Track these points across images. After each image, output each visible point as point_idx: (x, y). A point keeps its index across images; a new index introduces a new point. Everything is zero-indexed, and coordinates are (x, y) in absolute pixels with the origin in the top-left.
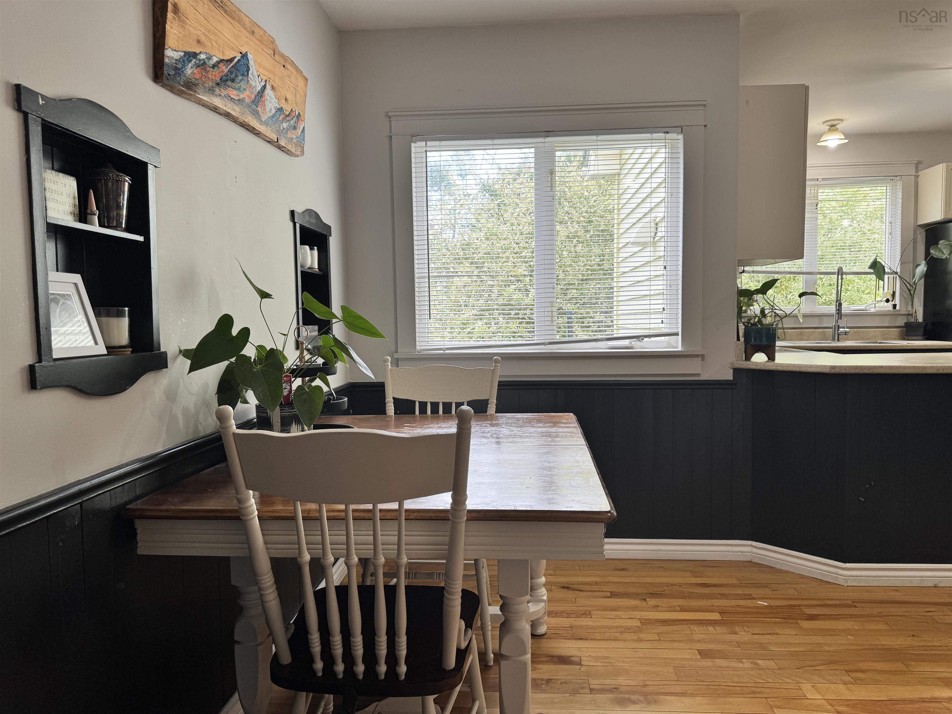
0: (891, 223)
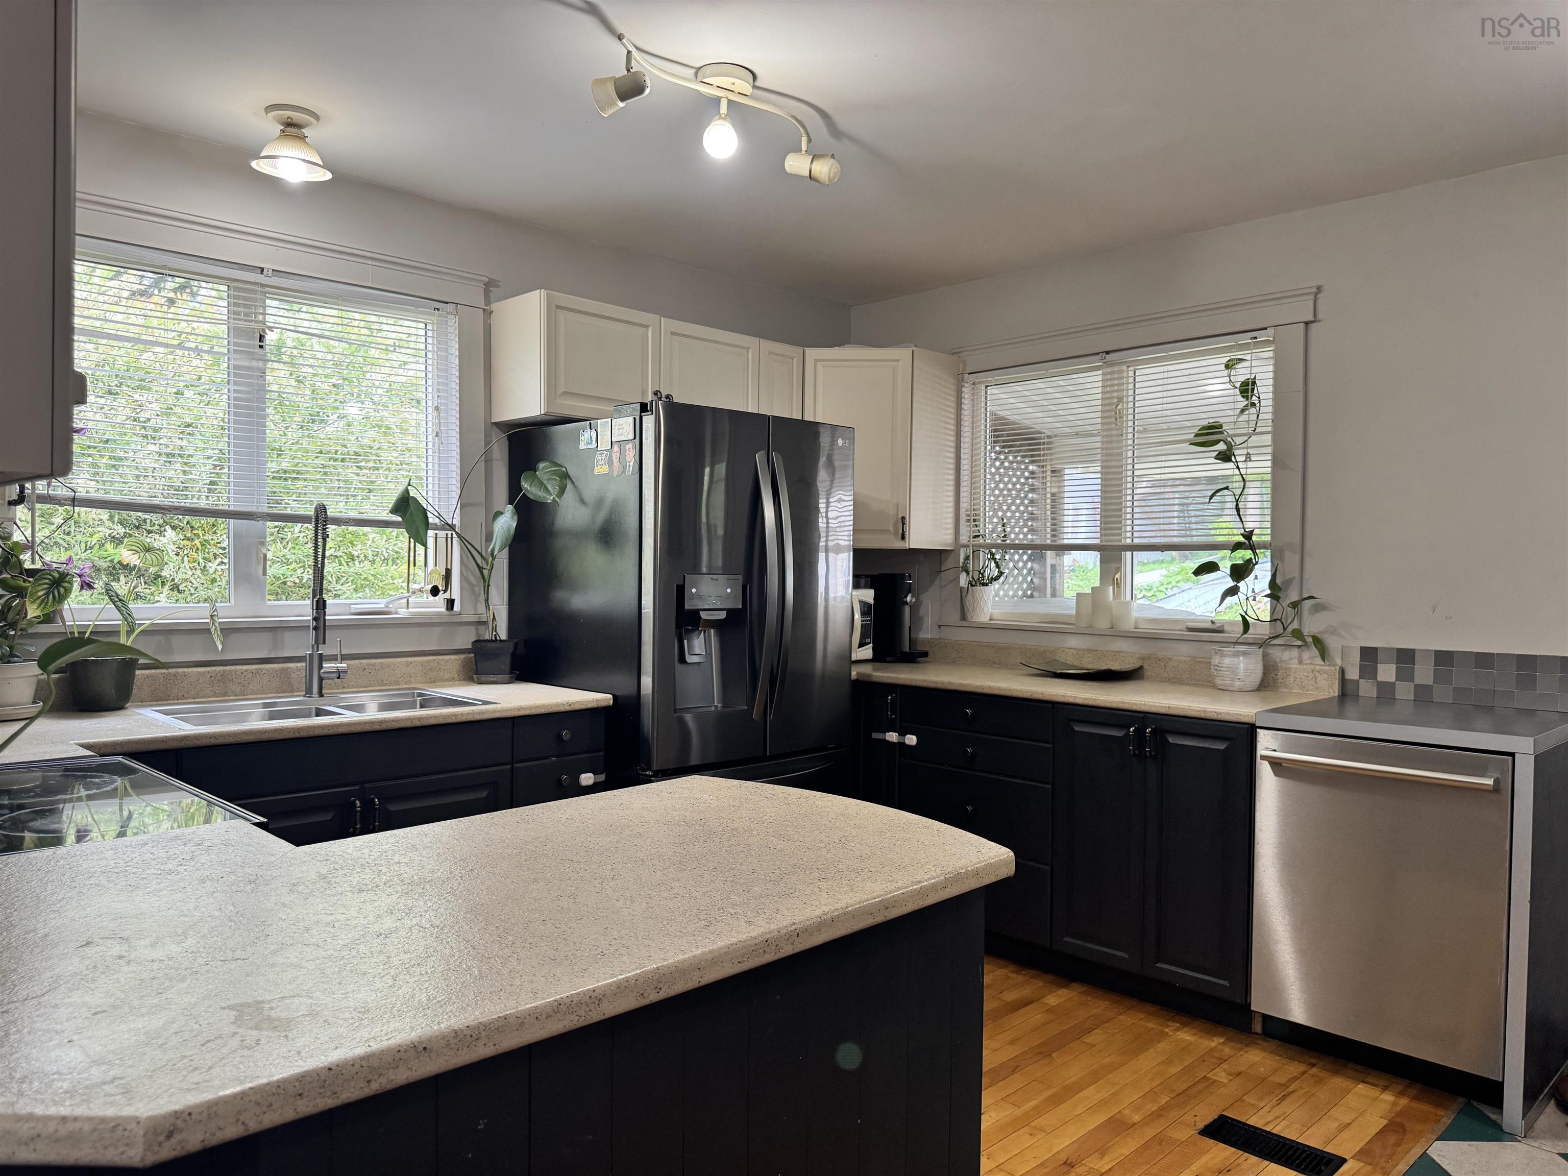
0: (437, 408)
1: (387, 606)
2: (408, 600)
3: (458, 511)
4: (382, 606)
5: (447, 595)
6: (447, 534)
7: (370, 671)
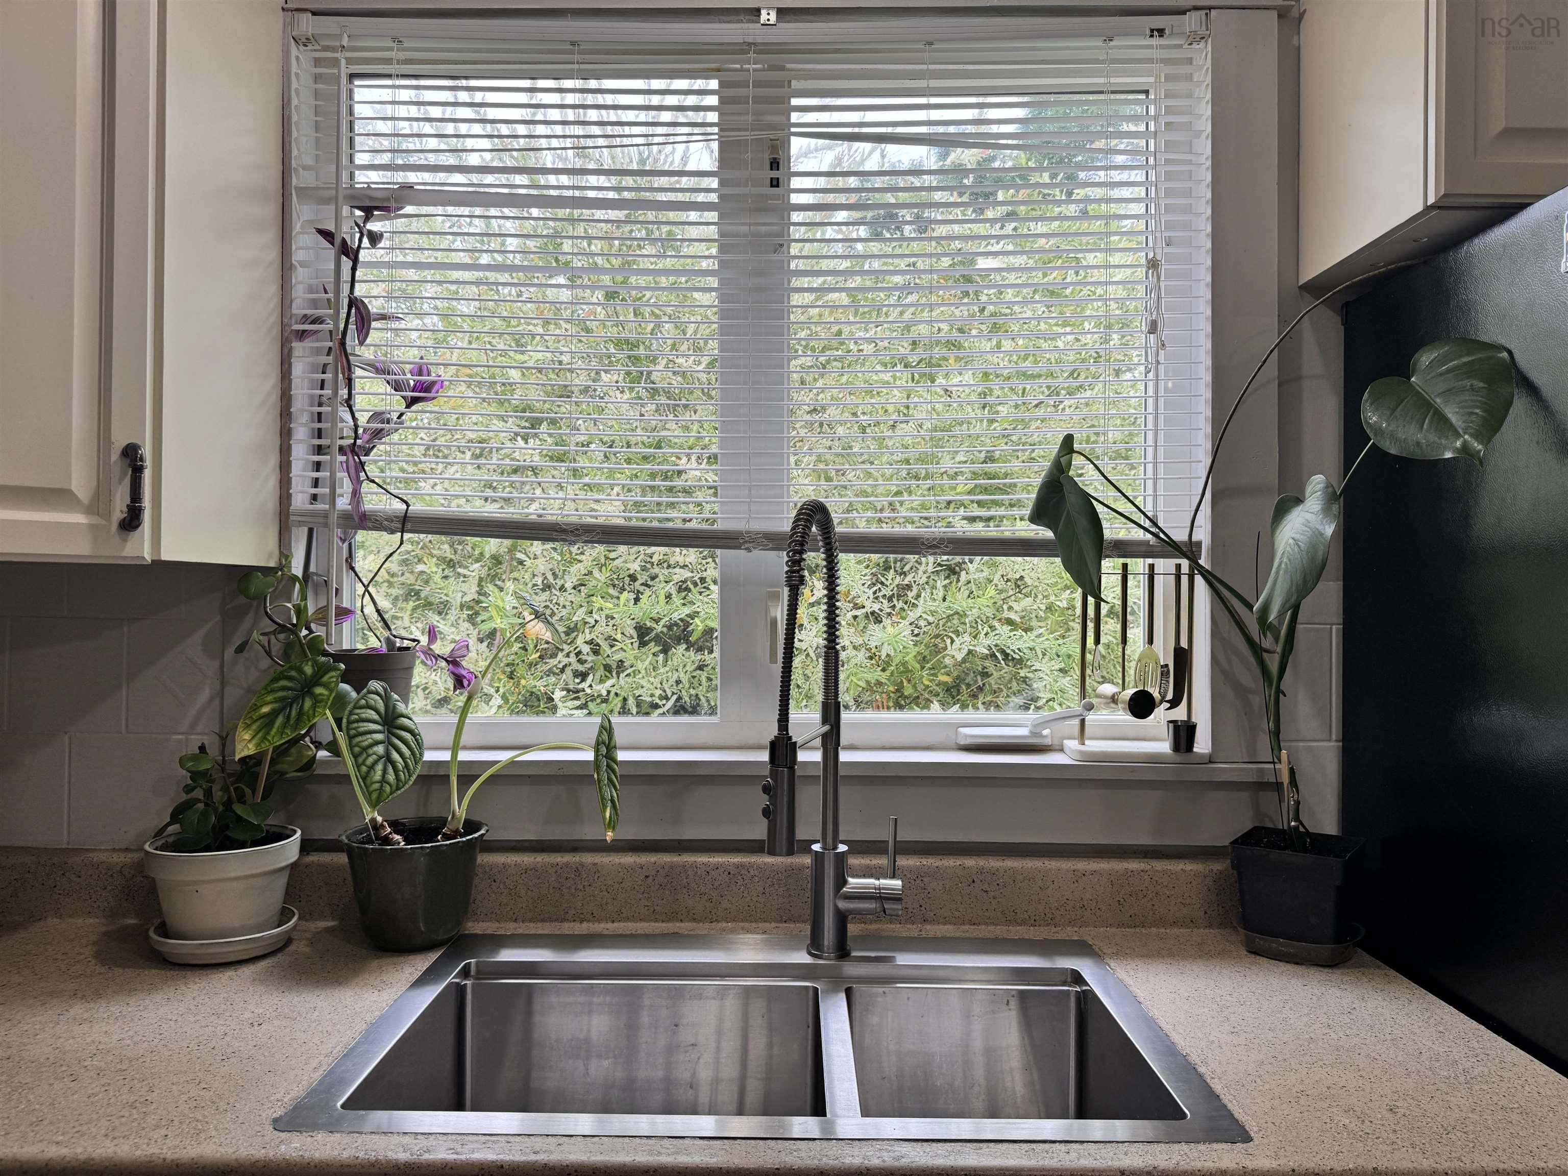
1: (1034, 734)
2: (1083, 722)
3: (1206, 508)
4: (1024, 732)
5: (1179, 714)
6: (1178, 567)
7: (986, 887)
